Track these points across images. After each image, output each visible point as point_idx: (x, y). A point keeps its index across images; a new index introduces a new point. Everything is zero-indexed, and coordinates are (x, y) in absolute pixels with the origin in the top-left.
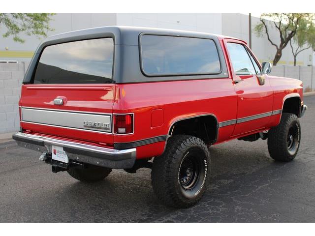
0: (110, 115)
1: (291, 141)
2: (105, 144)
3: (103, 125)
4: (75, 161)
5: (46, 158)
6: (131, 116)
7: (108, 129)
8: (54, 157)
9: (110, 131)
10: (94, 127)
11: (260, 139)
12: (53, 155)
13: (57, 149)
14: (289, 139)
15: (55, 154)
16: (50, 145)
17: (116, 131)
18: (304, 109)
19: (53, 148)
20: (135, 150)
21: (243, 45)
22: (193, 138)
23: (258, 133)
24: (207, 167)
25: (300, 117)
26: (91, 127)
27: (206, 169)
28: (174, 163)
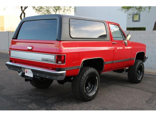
0: (55, 55)
1: (139, 74)
2: (51, 69)
3: (51, 60)
4: (36, 76)
5: (22, 75)
6: (64, 56)
7: (53, 61)
8: (26, 74)
9: (54, 62)
10: (47, 60)
11: (124, 72)
12: (26, 73)
13: (28, 70)
14: (138, 73)
15: (27, 73)
16: (24, 68)
17: (57, 63)
18: (146, 58)
19: (26, 70)
20: (65, 72)
21: (118, 26)
22: (92, 68)
23: (123, 69)
24: (98, 80)
25: (144, 62)
26: (45, 60)
27: (97, 81)
28: (83, 79)
